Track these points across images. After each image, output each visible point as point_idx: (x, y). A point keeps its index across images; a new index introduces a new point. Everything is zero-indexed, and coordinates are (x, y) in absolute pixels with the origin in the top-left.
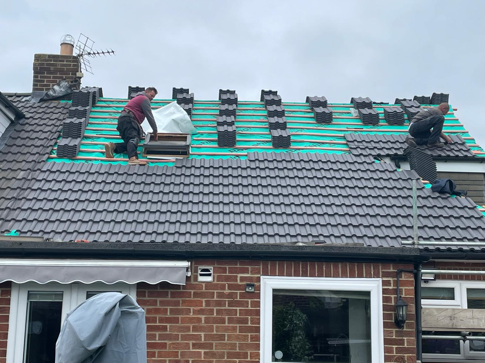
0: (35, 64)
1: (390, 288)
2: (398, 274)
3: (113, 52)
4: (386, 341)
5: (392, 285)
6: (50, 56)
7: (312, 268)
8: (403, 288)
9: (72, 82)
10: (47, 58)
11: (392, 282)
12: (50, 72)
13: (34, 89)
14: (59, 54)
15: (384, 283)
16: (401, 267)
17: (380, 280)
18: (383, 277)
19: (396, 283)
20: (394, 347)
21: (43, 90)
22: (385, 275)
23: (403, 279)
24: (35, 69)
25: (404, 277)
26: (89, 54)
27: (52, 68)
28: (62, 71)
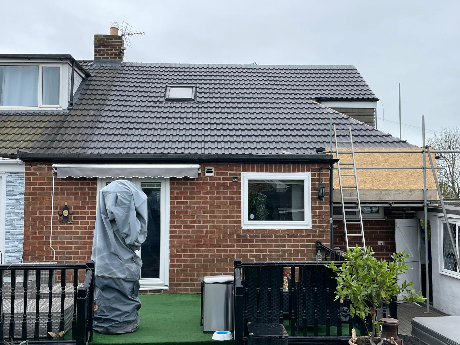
0: (95, 41)
1: (316, 178)
2: (320, 170)
3: (144, 33)
4: (313, 208)
5: (317, 176)
6: (104, 36)
7: (271, 168)
8: (323, 178)
9: (118, 53)
10: (102, 37)
11: (317, 175)
12: (104, 46)
13: (95, 58)
14: (109, 34)
15: (312, 175)
16: (322, 166)
17: (310, 173)
18: (312, 171)
19: (319, 175)
20: (317, 210)
21: (100, 58)
22: (313, 170)
23: (323, 172)
24: (95, 44)
25: (324, 172)
26: (129, 34)
27: (106, 44)
28: (112, 46)
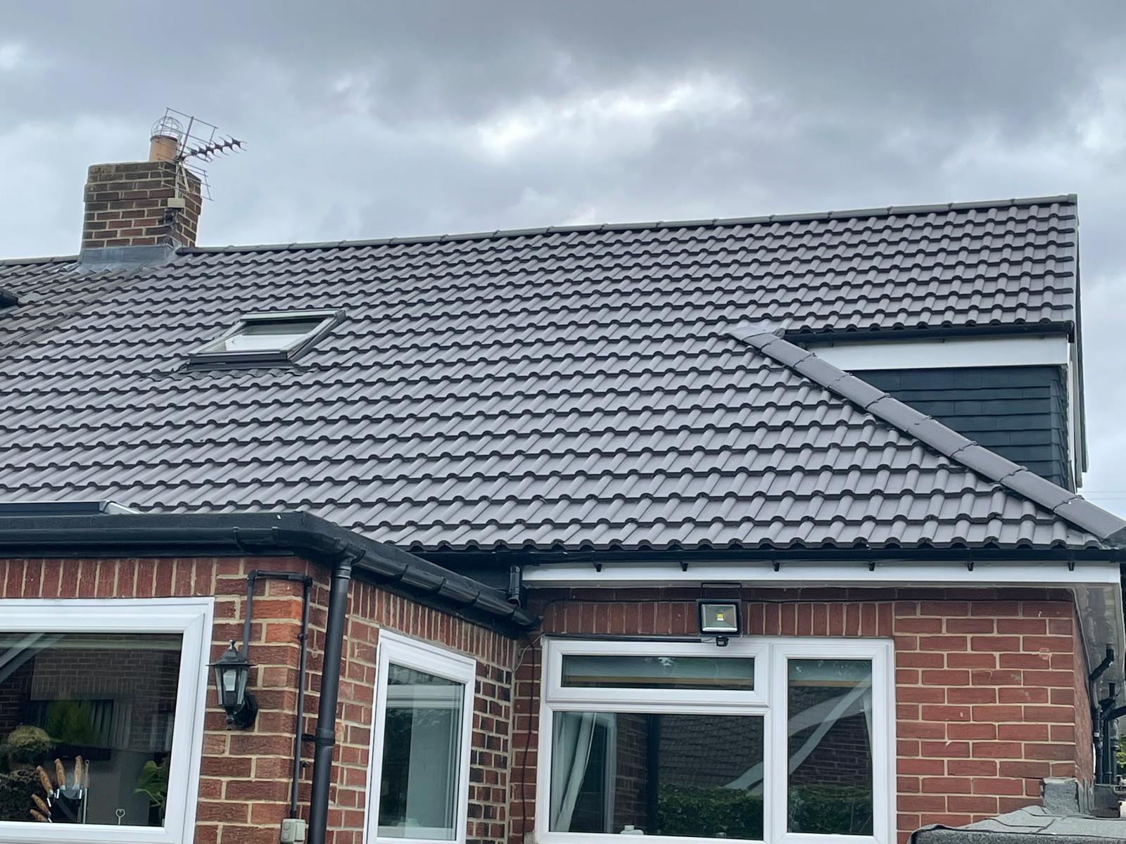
0: (88, 189)
1: (233, 622)
2: (256, 582)
3: (238, 143)
4: (209, 766)
5: (237, 613)
6: (119, 168)
8: (264, 622)
9: (161, 222)
10: (113, 172)
11: (238, 607)
12: (117, 203)
13: (87, 245)
14: (145, 159)
15: (222, 610)
16: (265, 566)
17: (211, 601)
18: (218, 593)
19: (251, 609)
20: (225, 779)
21: (101, 244)
22: (224, 587)
23: (266, 597)
24: (88, 198)
25: (271, 593)
26: (194, 153)
27: (122, 194)
28: (142, 200)
